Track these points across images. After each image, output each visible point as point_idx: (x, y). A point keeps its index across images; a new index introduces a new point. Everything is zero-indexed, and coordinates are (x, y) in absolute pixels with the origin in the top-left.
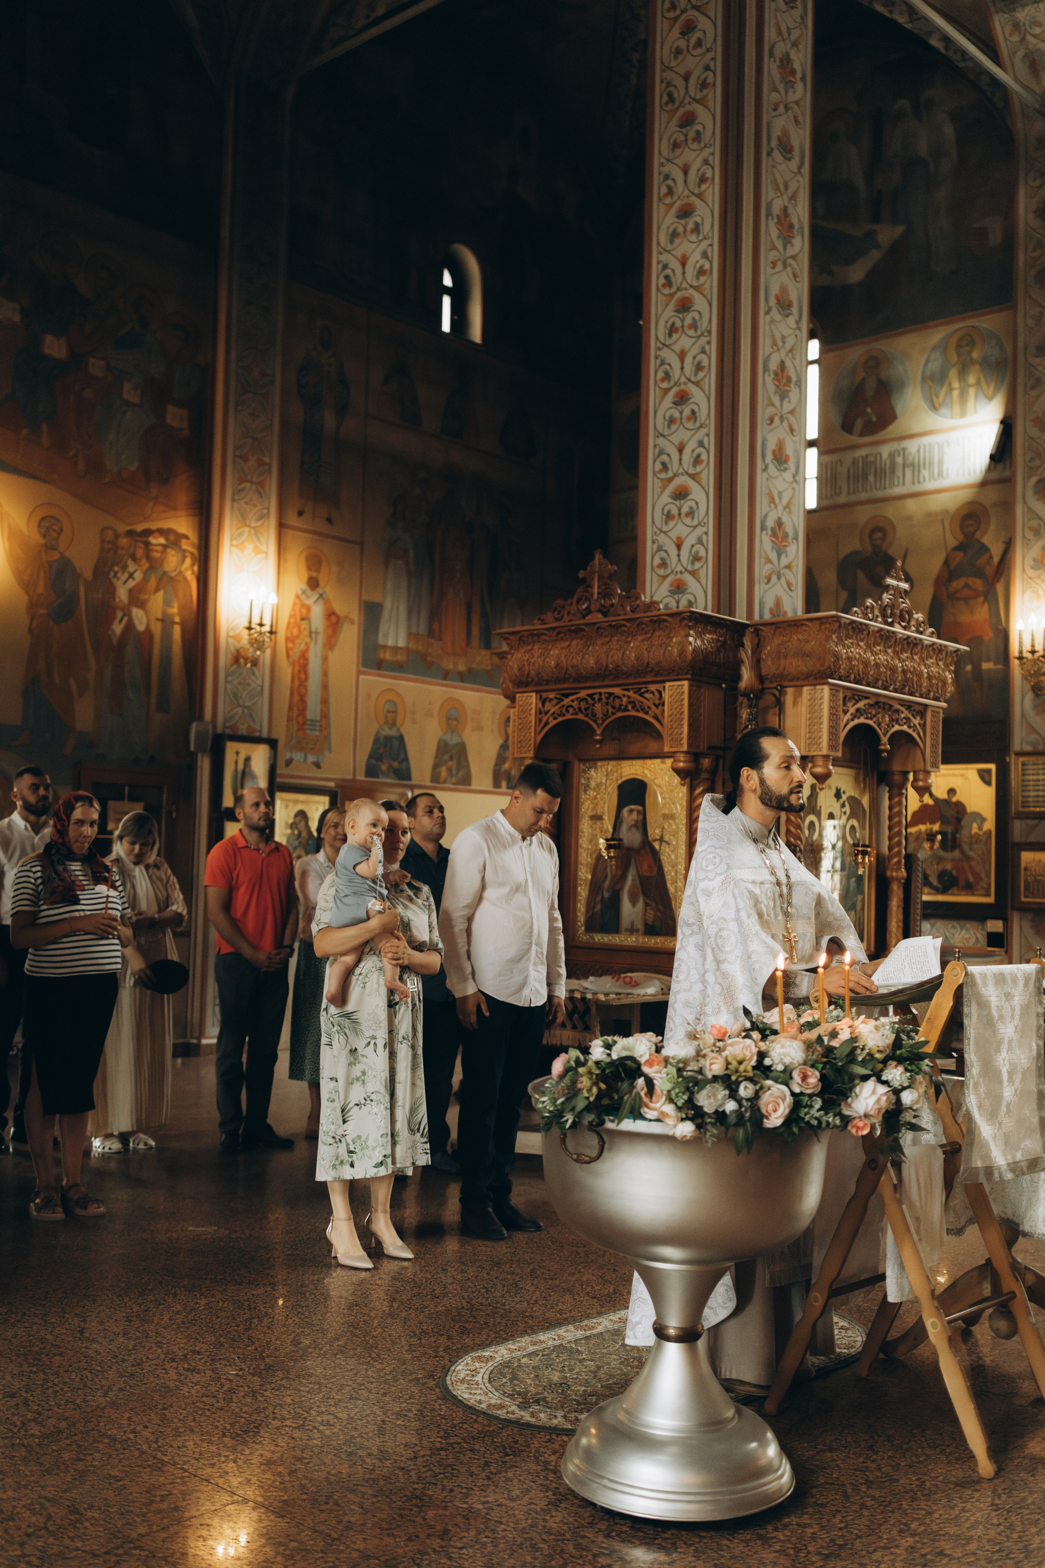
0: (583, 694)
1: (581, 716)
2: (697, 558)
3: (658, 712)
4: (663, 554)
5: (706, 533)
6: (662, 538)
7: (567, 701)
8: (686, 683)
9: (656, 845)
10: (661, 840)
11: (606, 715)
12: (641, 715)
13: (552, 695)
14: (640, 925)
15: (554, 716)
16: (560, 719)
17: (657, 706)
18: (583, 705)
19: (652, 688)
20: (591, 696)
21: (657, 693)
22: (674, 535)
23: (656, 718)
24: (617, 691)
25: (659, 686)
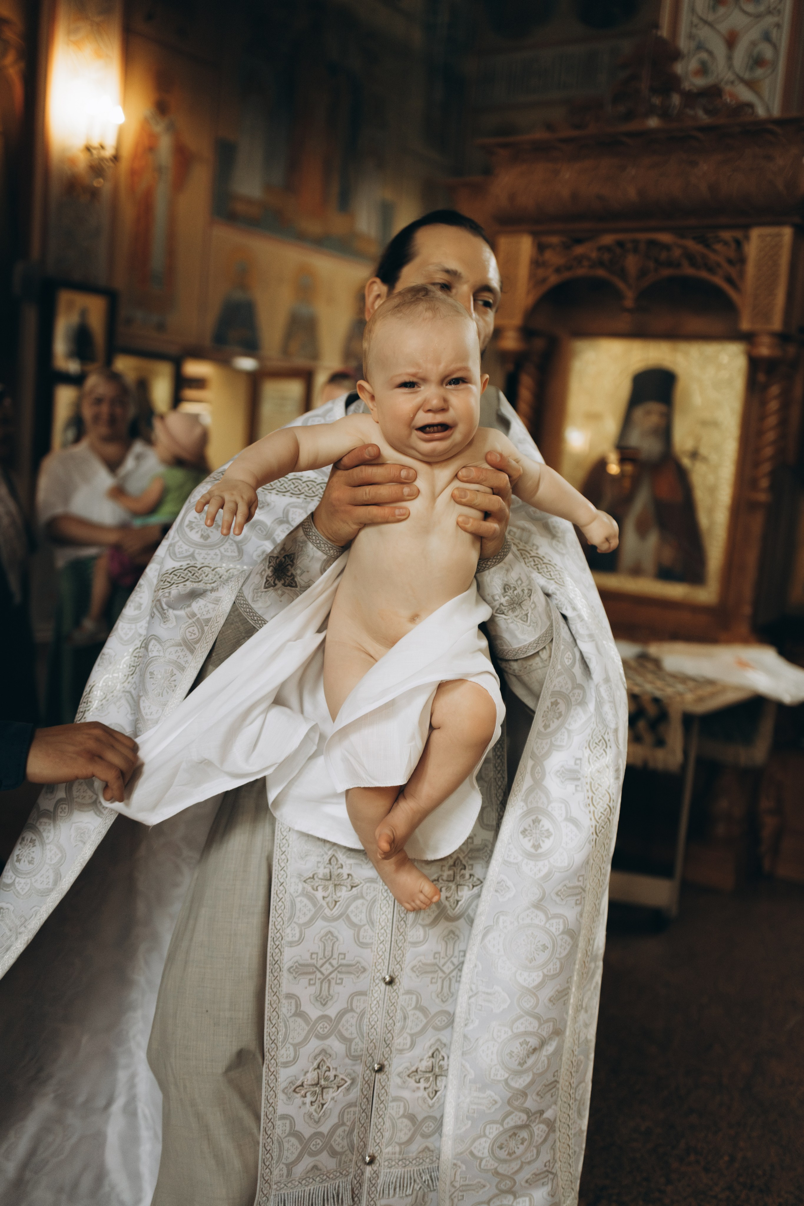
0: (608, 239)
1: (601, 273)
2: (758, 62)
3: (733, 272)
4: (704, 55)
5: (778, 26)
6: (704, 33)
7: (579, 250)
8: (787, 233)
9: (686, 462)
10: (694, 455)
11: (643, 273)
12: (704, 274)
13: (555, 240)
14: (649, 564)
15: (558, 270)
16: (567, 275)
17: (730, 262)
18: (606, 257)
19: (726, 235)
20: (620, 244)
21: (733, 245)
22: (724, 27)
23: (730, 280)
24: (665, 238)
25: (739, 234)
